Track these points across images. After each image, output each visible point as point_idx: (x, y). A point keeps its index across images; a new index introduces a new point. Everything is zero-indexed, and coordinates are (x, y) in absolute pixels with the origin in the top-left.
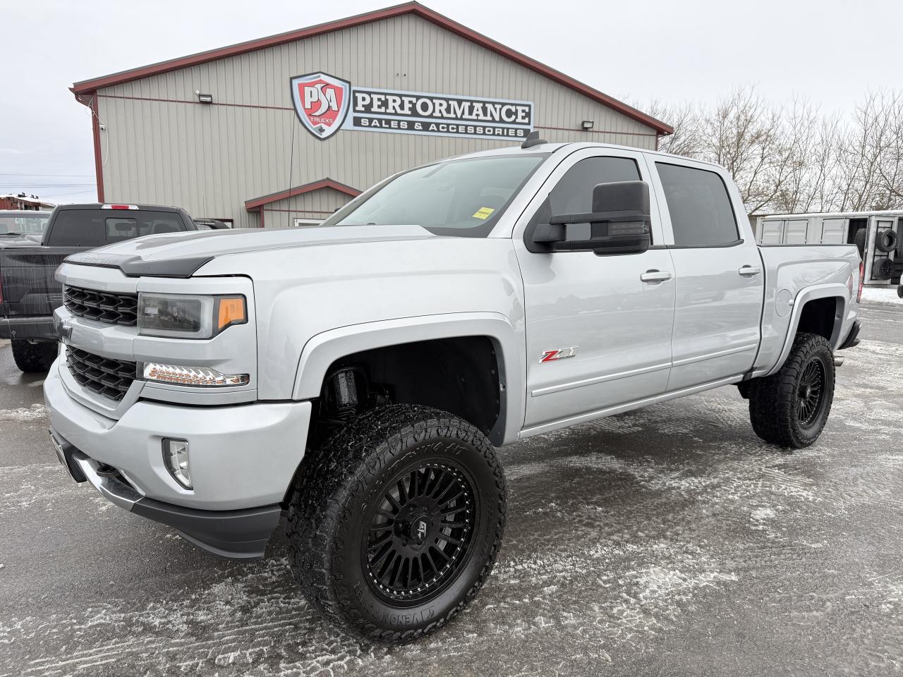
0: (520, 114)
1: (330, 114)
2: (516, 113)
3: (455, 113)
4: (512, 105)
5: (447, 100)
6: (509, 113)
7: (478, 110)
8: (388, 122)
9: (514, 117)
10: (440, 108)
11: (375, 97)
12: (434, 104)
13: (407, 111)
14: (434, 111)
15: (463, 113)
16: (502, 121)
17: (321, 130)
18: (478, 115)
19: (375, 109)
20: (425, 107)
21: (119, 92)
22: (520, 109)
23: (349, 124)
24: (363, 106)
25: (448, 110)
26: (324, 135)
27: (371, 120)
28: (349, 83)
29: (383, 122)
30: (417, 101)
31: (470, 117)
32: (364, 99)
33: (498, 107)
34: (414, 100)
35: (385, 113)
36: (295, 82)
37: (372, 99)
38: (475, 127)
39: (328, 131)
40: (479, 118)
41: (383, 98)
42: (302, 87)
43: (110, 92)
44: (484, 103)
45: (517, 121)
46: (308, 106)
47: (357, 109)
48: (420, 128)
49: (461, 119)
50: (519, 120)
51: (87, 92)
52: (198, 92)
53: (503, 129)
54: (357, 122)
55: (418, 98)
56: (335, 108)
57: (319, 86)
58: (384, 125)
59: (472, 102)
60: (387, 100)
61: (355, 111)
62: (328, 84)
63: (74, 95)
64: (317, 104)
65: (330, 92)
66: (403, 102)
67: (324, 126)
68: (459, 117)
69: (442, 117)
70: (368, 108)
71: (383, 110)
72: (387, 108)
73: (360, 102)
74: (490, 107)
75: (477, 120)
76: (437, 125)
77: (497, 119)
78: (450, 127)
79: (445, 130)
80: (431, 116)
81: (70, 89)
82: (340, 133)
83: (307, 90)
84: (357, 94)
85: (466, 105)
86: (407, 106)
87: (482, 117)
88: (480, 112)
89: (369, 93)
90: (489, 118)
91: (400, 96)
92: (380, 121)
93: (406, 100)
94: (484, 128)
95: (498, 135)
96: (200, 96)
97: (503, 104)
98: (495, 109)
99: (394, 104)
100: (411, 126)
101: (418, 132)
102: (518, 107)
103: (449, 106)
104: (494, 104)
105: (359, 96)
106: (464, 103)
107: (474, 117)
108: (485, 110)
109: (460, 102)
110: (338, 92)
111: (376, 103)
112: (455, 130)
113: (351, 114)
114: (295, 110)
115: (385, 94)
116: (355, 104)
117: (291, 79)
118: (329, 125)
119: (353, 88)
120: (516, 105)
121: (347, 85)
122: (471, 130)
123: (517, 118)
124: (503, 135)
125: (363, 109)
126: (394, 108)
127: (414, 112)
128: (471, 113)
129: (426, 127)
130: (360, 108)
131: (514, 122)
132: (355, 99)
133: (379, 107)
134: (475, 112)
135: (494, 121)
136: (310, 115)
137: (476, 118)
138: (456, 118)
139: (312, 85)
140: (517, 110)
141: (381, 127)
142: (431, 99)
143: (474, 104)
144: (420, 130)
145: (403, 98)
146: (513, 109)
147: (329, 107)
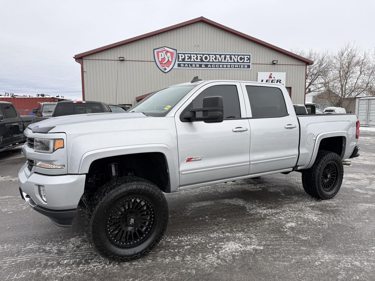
0: (246, 59)
1: (169, 63)
2: (244, 59)
3: (218, 60)
4: (242, 55)
5: (215, 55)
6: (241, 59)
7: (228, 58)
8: (191, 65)
9: (243, 60)
10: (212, 58)
11: (186, 55)
12: (210, 57)
13: (199, 60)
14: (210, 60)
15: (222, 60)
16: (238, 62)
17: (165, 69)
18: (228, 60)
19: (186, 60)
20: (206, 58)
21: (91, 57)
22: (246, 57)
23: (176, 66)
24: (182, 59)
25: (216, 59)
26: (166, 71)
27: (184, 64)
28: (176, 50)
29: (190, 65)
30: (203, 56)
31: (225, 61)
32: (182, 56)
33: (236, 56)
34: (202, 56)
35: (190, 61)
36: (155, 51)
37: (185, 56)
38: (227, 65)
39: (168, 69)
40: (228, 61)
41: (189, 55)
42: (158, 53)
43: (87, 58)
44: (231, 55)
45: (244, 62)
46: (160, 60)
47: (179, 60)
48: (204, 66)
49: (221, 62)
50: (245, 61)
51: (79, 58)
52: (119, 56)
53: (238, 65)
54: (179, 65)
55: (203, 55)
56: (170, 60)
57: (164, 52)
58: (190, 66)
59: (225, 55)
60: (191, 56)
61: (178, 61)
62: (168, 51)
63: (75, 60)
64: (164, 59)
65: (169, 54)
66: (197, 57)
67: (166, 68)
68: (220, 61)
69: (213, 62)
70: (183, 60)
71: (189, 60)
72: (191, 59)
73: (180, 58)
74: (233, 57)
75: (228, 62)
76: (211, 65)
77: (236, 61)
78: (217, 65)
79: (214, 67)
80: (209, 62)
81: (74, 57)
82: (173, 70)
83: (160, 54)
84: (179, 55)
85: (223, 56)
86: (199, 58)
87: (229, 61)
88: (229, 59)
89: (184, 54)
90: (233, 61)
91: (196, 54)
92: (188, 64)
93: (199, 56)
94: (230, 65)
95: (237, 68)
96: (119, 58)
97: (239, 55)
98: (235, 57)
99: (194, 58)
100: (200, 66)
101: (203, 68)
102: (245, 56)
103: (216, 57)
104: (234, 55)
105: (180, 55)
106: (222, 56)
107: (226, 61)
108: (231, 58)
109: (220, 55)
110: (172, 54)
111: (187, 58)
112: (218, 67)
113: (177, 62)
114: (155, 61)
115: (190, 54)
116: (179, 58)
117: (154, 50)
118: (168, 67)
119: (178, 52)
120: (244, 55)
121: (175, 51)
122: (225, 66)
123: (244, 60)
124: (238, 68)
125: (182, 60)
126: (194, 59)
127: (202, 60)
128: (225, 59)
129: (206, 66)
130: (180, 60)
131: (243, 62)
132: (179, 56)
133: (188, 59)
134: (227, 59)
135: (234, 62)
136: (161, 63)
137: (227, 61)
138: (219, 62)
139: (162, 52)
140: (244, 57)
141: (189, 67)
142: (209, 55)
143: (226, 56)
144: (204, 67)
145: (197, 55)
146: (243, 57)
147: (168, 60)
